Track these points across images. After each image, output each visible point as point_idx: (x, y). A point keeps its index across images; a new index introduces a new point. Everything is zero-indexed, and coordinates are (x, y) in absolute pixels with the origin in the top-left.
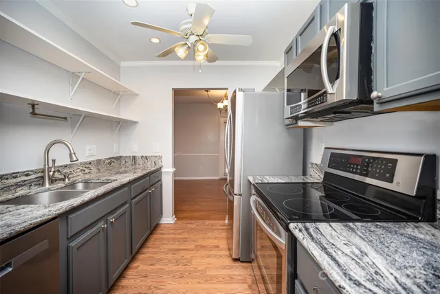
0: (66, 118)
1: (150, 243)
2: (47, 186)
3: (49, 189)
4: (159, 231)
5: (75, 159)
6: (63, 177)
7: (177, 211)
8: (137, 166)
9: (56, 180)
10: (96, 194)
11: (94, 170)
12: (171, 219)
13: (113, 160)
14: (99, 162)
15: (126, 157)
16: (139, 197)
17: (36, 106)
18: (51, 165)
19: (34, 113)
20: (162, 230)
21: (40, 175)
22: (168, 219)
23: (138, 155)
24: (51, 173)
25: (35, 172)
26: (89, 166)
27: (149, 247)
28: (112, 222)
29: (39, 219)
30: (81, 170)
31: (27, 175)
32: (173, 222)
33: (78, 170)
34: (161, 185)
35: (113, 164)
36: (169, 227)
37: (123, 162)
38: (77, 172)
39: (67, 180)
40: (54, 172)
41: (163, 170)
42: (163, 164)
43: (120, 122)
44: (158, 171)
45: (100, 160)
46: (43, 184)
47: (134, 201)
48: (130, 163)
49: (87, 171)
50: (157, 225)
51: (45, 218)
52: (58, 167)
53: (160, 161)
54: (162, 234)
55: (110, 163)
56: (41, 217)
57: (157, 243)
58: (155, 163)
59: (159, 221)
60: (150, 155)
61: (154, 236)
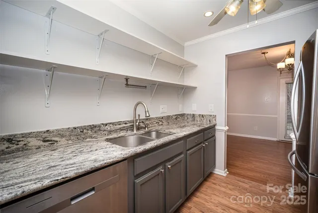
0: (146, 87)
1: (203, 189)
2: (135, 132)
3: (135, 134)
4: (211, 180)
5: (148, 115)
6: (144, 126)
7: (229, 165)
8: (195, 122)
9: (141, 128)
10: (156, 144)
11: (165, 123)
12: (223, 172)
13: (179, 116)
14: (168, 117)
15: (188, 114)
16: (193, 150)
17: (128, 80)
18: (137, 118)
19: (127, 85)
20: (214, 180)
21: (132, 124)
22: (220, 171)
23: (197, 113)
24: (137, 124)
25: (130, 122)
26: (162, 120)
27: (202, 193)
28: (169, 168)
29: (111, 160)
30: (157, 123)
31: (126, 124)
32: (225, 175)
33: (155, 122)
34: (215, 140)
35: (178, 119)
36: (221, 179)
37: (186, 118)
38: (154, 124)
39: (146, 129)
40: (139, 123)
41: (217, 127)
42: (217, 123)
43: (183, 88)
44: (213, 128)
45: (169, 116)
46: (133, 130)
47: (188, 152)
48: (191, 119)
49: (160, 123)
50: (211, 174)
51: (115, 159)
52: (142, 119)
53: (214, 119)
54: (215, 184)
55: (176, 119)
56: (113, 158)
57: (209, 191)
58: (210, 121)
59: (213, 170)
60: (206, 114)
61: (207, 184)
